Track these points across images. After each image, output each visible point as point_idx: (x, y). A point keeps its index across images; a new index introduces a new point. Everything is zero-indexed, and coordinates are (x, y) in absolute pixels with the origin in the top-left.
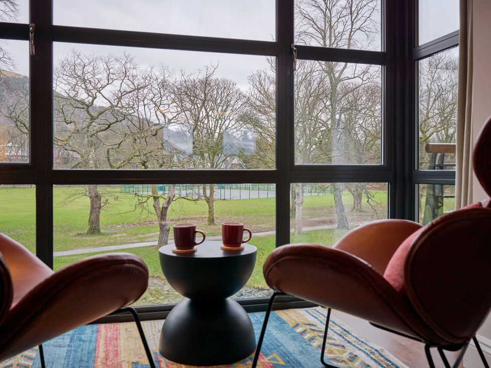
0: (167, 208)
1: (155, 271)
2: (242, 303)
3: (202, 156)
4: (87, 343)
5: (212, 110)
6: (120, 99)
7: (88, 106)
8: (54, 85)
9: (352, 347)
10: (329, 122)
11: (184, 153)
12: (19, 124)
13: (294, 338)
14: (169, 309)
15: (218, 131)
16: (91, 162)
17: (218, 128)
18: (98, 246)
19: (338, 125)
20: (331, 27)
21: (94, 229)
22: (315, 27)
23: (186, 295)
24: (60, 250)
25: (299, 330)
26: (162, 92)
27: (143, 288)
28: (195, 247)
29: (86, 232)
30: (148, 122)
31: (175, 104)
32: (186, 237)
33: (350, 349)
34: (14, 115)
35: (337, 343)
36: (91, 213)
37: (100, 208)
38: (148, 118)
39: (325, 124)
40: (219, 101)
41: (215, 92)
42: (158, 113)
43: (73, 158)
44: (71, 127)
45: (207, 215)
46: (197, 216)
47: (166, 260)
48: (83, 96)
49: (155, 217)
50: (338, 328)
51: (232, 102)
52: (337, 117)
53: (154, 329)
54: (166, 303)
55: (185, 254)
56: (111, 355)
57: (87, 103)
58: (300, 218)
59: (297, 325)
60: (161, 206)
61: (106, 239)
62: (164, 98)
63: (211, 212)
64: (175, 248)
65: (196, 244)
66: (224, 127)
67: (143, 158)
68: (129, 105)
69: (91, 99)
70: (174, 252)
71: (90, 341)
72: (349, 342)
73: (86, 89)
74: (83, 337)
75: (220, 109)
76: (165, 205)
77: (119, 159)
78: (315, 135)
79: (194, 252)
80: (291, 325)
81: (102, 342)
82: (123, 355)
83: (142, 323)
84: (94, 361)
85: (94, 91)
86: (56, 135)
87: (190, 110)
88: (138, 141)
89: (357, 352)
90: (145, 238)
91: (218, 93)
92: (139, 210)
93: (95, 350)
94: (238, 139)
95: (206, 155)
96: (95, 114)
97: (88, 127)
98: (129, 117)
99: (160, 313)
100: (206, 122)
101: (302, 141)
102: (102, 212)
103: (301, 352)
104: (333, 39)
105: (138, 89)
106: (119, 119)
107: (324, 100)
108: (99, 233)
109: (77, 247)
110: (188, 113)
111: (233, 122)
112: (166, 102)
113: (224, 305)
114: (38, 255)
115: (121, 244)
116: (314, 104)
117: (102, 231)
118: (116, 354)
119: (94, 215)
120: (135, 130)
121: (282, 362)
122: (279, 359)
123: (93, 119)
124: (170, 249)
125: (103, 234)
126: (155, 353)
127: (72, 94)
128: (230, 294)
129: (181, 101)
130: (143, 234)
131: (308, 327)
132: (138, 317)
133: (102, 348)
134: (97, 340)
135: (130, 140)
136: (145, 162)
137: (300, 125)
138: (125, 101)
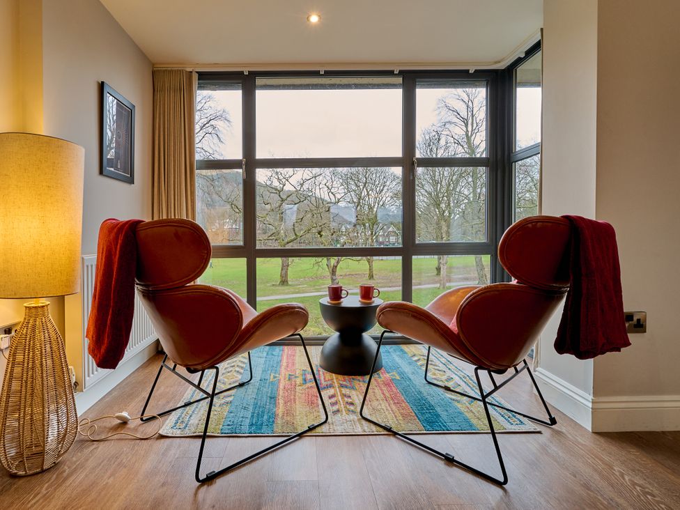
0: (336, 267)
1: (315, 314)
2: (374, 338)
3: (364, 225)
4: (276, 357)
5: (372, 190)
6: (302, 185)
7: (280, 192)
8: (257, 178)
9: (451, 372)
10: (472, 195)
11: (350, 223)
12: (233, 206)
13: (410, 364)
14: (326, 339)
15: (376, 206)
16: (282, 232)
17: (377, 204)
18: (287, 294)
19: (479, 197)
20: (473, 116)
21: (284, 282)
22: (459, 116)
23: (338, 330)
24: (261, 296)
25: (416, 358)
26: (333, 178)
27: (306, 323)
28: (342, 300)
29: (278, 283)
30: (323, 200)
31: (343, 187)
32: (336, 293)
33: (449, 373)
34: (230, 200)
35: (440, 369)
36: (282, 270)
37: (288, 266)
38: (322, 197)
39: (467, 197)
40: (377, 183)
41: (374, 176)
42: (330, 194)
43: (269, 229)
44: (268, 207)
45: (368, 272)
46: (360, 273)
47: (323, 307)
48: (276, 183)
49: (327, 273)
50: (444, 359)
51: (388, 183)
52: (479, 190)
53: (316, 353)
54: (324, 335)
55: (334, 304)
56: (290, 365)
57: (279, 189)
58: (445, 275)
59: (414, 355)
60: (332, 265)
61: (292, 289)
62: (335, 183)
63: (371, 269)
64: (329, 300)
65: (342, 298)
66: (381, 203)
67: (319, 229)
68: (308, 189)
69: (281, 186)
70: (328, 302)
71: (278, 356)
72: (449, 369)
73: (278, 179)
74: (274, 353)
75: (378, 189)
76: (336, 264)
77: (302, 229)
78: (459, 207)
79: (340, 303)
80: (410, 355)
81: (285, 357)
82: (297, 365)
83: (307, 347)
84: (280, 367)
85: (284, 180)
86: (258, 214)
87: (354, 191)
88: (315, 216)
89: (454, 376)
90: (321, 289)
91: (376, 176)
92: (316, 267)
93: (281, 361)
94: (393, 212)
95: (367, 225)
96: (284, 197)
97: (280, 207)
98: (309, 198)
99: (319, 341)
100: (367, 199)
101: (446, 212)
102: (289, 268)
103: (413, 373)
104: (475, 125)
105: (315, 177)
106: (302, 200)
107: (466, 177)
108: (287, 285)
109: (272, 294)
110: (353, 193)
111: (389, 199)
112: (336, 186)
113: (360, 338)
114: (248, 302)
115: (303, 293)
116: (458, 181)
117: (290, 283)
118: (293, 364)
119: (284, 271)
120: (313, 208)
121: (398, 378)
122: (396, 375)
123: (283, 200)
124: (326, 301)
125: (290, 285)
126: (317, 366)
127: (269, 183)
128: (365, 330)
129: (347, 184)
130: (319, 286)
131: (422, 357)
132: (304, 342)
133: (285, 361)
134: (282, 355)
135: (309, 215)
136: (320, 232)
137: (445, 198)
138: (306, 186)
